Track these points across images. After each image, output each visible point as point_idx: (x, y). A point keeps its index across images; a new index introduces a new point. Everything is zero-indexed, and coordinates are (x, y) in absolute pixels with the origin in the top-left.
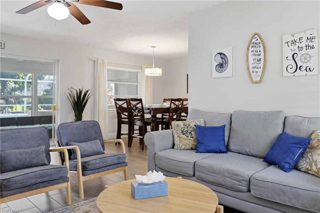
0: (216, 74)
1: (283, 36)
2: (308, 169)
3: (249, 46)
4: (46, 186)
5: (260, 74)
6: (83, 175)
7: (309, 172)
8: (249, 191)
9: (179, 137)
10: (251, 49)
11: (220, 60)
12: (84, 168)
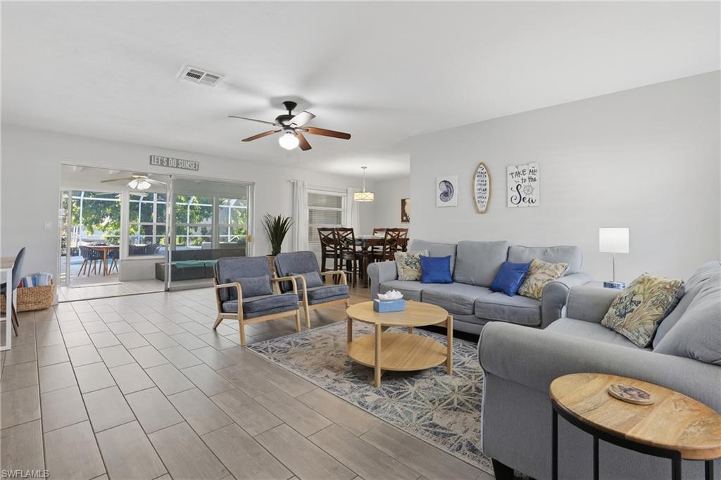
0: (440, 203)
1: (509, 167)
2: (526, 292)
3: (474, 175)
4: (280, 312)
5: (485, 204)
6: (310, 304)
7: (528, 295)
8: (474, 313)
9: (403, 268)
10: (477, 179)
11: (445, 189)
12: (311, 297)
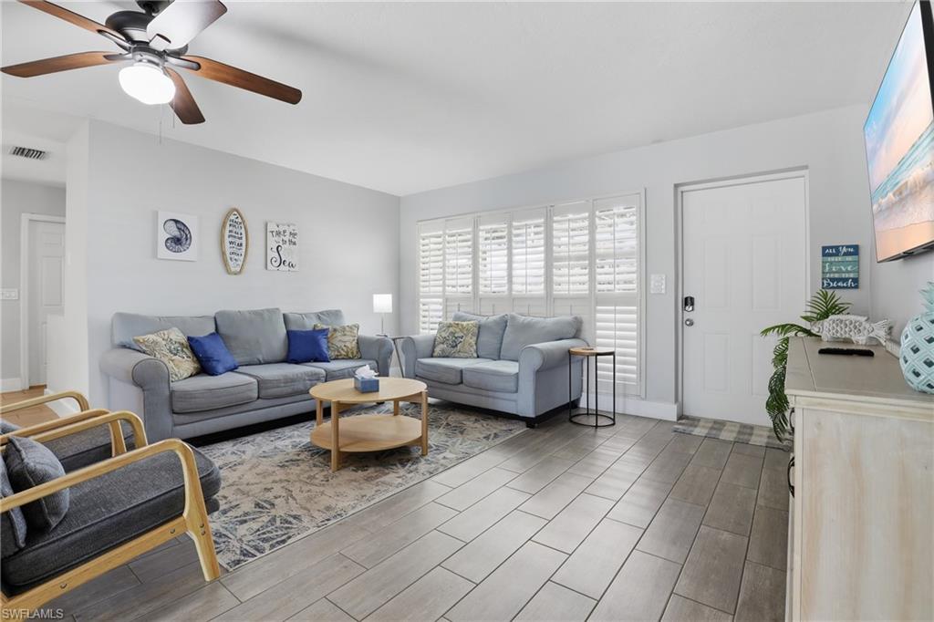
1: (268, 224)
3: (225, 223)
5: (240, 263)
9: (172, 361)
10: (228, 228)
11: (174, 232)
